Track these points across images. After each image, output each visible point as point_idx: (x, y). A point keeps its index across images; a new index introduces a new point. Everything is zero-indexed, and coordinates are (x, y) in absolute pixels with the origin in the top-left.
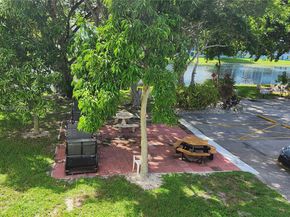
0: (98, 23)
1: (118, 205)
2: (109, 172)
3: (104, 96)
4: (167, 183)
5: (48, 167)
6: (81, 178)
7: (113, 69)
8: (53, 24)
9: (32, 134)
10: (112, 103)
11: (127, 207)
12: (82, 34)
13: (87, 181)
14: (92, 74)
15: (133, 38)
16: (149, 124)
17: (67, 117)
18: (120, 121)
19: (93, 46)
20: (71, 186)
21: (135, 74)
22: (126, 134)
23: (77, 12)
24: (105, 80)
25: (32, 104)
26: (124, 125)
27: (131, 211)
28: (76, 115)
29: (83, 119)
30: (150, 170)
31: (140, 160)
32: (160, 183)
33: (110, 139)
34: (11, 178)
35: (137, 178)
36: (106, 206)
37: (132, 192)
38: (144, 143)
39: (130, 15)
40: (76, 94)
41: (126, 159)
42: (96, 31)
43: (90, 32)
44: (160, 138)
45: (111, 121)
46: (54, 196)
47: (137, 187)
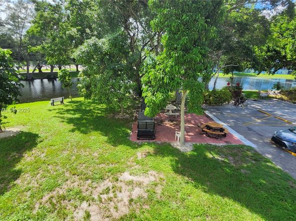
0: (157, 54)
1: (166, 158)
2: (161, 139)
3: (160, 96)
4: (196, 149)
5: (128, 135)
6: (145, 142)
7: (165, 80)
8: (132, 55)
9: (120, 116)
10: (164, 100)
11: (171, 160)
12: (148, 61)
13: (149, 144)
14: (153, 83)
15: (178, 62)
16: (186, 113)
17: (138, 107)
18: (168, 111)
19: (154, 67)
20: (141, 146)
21: (178, 83)
22: (172, 119)
23: (146, 48)
24: (160, 87)
25: (120, 100)
26: (171, 113)
27: (174, 163)
28: (143, 106)
29: (147, 109)
30: (186, 141)
31: (180, 135)
32: (192, 148)
33: (162, 121)
34: (110, 139)
35: (177, 145)
36: (159, 158)
37: (174, 152)
38: (182, 124)
39: (176, 49)
40: (144, 95)
41: (171, 133)
42: (156, 58)
43: (153, 60)
44: (193, 122)
45: (163, 111)
46: (131, 150)
47: (178, 150)
